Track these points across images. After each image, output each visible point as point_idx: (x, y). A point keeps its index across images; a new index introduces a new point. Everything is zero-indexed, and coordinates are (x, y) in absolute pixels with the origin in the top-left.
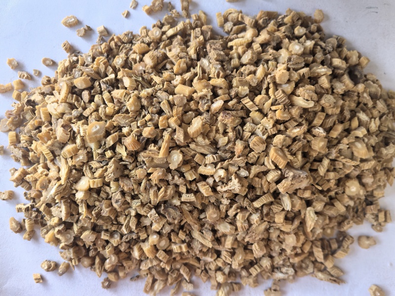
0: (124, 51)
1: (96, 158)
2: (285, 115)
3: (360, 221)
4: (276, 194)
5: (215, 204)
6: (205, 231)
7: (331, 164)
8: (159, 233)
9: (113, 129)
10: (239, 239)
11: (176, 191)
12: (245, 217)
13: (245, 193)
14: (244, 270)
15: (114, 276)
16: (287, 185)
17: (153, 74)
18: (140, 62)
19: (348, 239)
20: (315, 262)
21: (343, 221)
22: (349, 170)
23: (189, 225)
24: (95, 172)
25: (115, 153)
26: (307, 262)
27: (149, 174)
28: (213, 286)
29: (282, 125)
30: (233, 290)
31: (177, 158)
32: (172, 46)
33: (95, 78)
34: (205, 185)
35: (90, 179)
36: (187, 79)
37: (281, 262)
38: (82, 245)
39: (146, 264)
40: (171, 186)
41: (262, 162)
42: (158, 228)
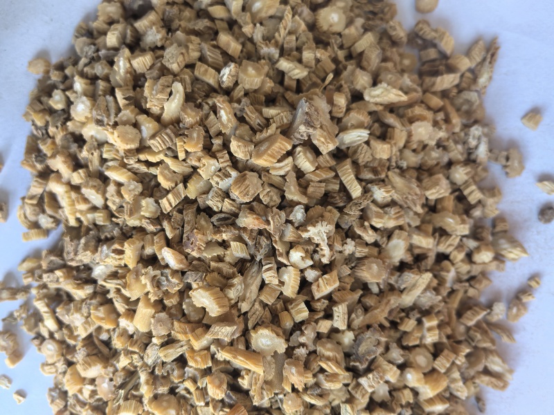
2: (195, 135)
3: (390, 9)
4: (340, 155)
5: (353, 265)
6: (401, 284)
7: (289, 55)
10: (418, 223)
11: (328, 339)
12: (378, 212)
13: (335, 211)
14: (471, 212)
16: (322, 136)
17: (117, 365)
18: (96, 385)
19: (421, 29)
20: (460, 89)
21: (390, 38)
22: (299, 25)
23: (390, 312)
26: (459, 101)
27: (294, 390)
28: (498, 268)
29: (213, 141)
30: (505, 231)
31: (265, 339)
32: (71, 325)
34: (318, 286)
36: (127, 307)
37: (460, 147)
39: (458, 391)
40: (318, 349)
41: (280, 178)
42: (395, 373)
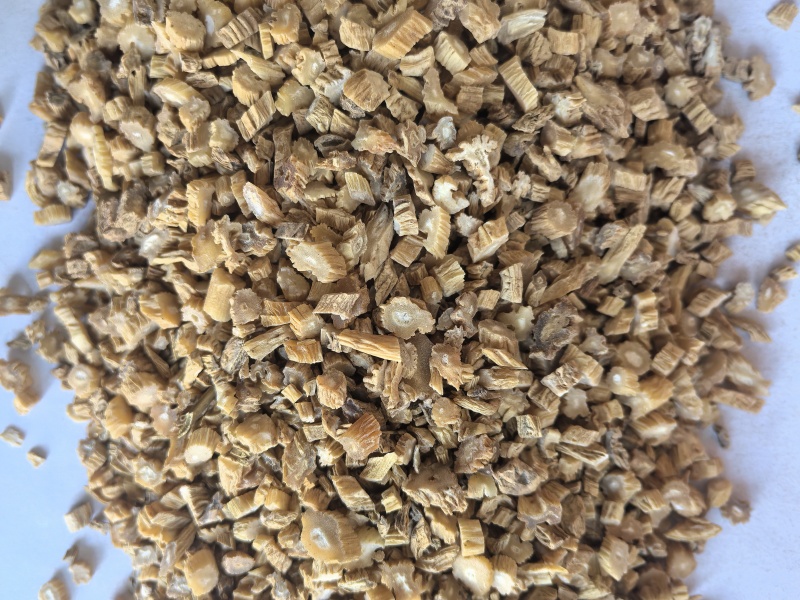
0: (125, 461)
1: (402, 538)
2: (287, 16)
4: (501, 50)
5: (528, 216)
6: (601, 243)
8: (608, 367)
9: (323, 490)
10: (622, 154)
11: (495, 319)
12: (562, 133)
13: (500, 131)
14: (699, 147)
15: (719, 490)
16: (477, 13)
17: (181, 384)
18: (150, 420)
23: (586, 286)
24: (442, 541)
25: (388, 485)
27: (449, 392)
28: (742, 230)
29: (314, 29)
30: (751, 179)
31: (401, 313)
32: (112, 336)
33: (192, 538)
34: (478, 239)
35: (459, 554)
36: (193, 291)
37: (680, 50)
38: (636, 577)
39: (690, 405)
40: (481, 331)
41: (415, 81)
42: (596, 370)
